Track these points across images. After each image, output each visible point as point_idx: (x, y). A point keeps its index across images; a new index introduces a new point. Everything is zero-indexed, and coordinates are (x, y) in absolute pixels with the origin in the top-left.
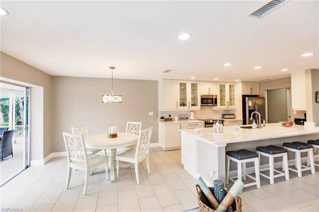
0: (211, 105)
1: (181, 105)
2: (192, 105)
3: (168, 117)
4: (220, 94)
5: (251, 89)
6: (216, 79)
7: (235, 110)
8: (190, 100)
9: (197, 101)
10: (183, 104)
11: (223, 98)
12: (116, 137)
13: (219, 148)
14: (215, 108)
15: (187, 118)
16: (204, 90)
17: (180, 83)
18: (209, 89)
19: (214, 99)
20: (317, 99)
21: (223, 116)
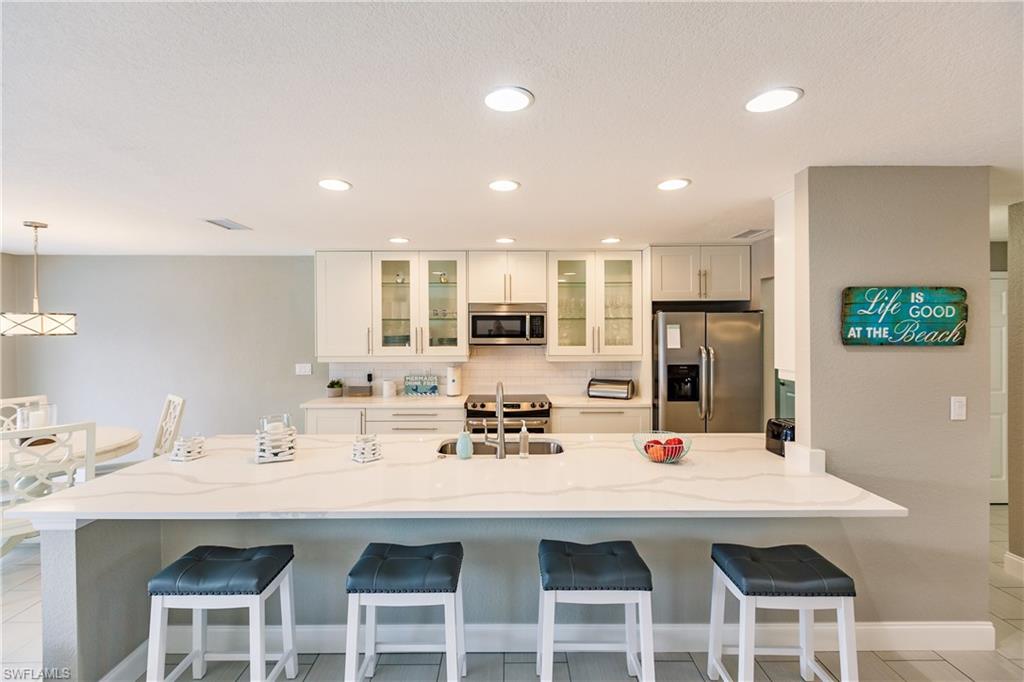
1: (387, 341)
4: (561, 295)
5: (703, 275)
9: (454, 327)
11: (577, 314)
15: (434, 389)
17: (382, 262)
18: (509, 279)
19: (528, 317)
20: (845, 322)
21: (590, 385)
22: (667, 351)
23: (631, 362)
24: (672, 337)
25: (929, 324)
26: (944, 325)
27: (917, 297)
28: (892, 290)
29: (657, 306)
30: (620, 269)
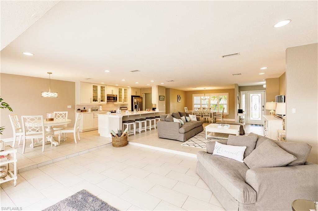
0: (113, 101)
2: (102, 101)
3: (83, 109)
4: (119, 94)
5: (136, 92)
6: (117, 85)
7: (127, 104)
8: (100, 98)
9: (105, 98)
10: (95, 100)
11: (121, 97)
12: (53, 120)
13: (120, 118)
14: (115, 103)
15: (97, 110)
16: (109, 91)
17: (93, 86)
18: (112, 90)
19: (115, 97)
20: (159, 99)
22: (135, 102)
24: (135, 100)
25: (163, 99)
29: (132, 96)
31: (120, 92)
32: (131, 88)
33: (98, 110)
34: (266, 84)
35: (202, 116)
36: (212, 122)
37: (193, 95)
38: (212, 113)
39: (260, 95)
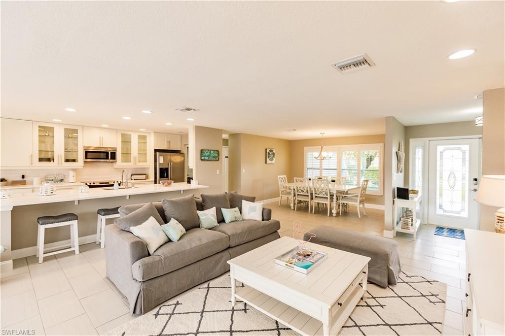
2: (67, 161)
4: (123, 146)
5: (169, 142)
8: (62, 153)
9: (77, 155)
10: (46, 159)
11: (128, 151)
15: (62, 180)
16: (91, 139)
17: (40, 126)
18: (101, 138)
19: (110, 152)
20: (201, 157)
21: (131, 176)
22: (160, 164)
23: (144, 168)
24: (161, 160)
25: (214, 157)
26: (216, 157)
27: (212, 152)
28: (208, 150)
29: (156, 151)
30: (143, 138)
31: (126, 141)
32: (154, 132)
33: (65, 180)
34: (484, 115)
35: (312, 199)
36: (334, 215)
37: (305, 148)
38: (335, 192)
39: (466, 147)
